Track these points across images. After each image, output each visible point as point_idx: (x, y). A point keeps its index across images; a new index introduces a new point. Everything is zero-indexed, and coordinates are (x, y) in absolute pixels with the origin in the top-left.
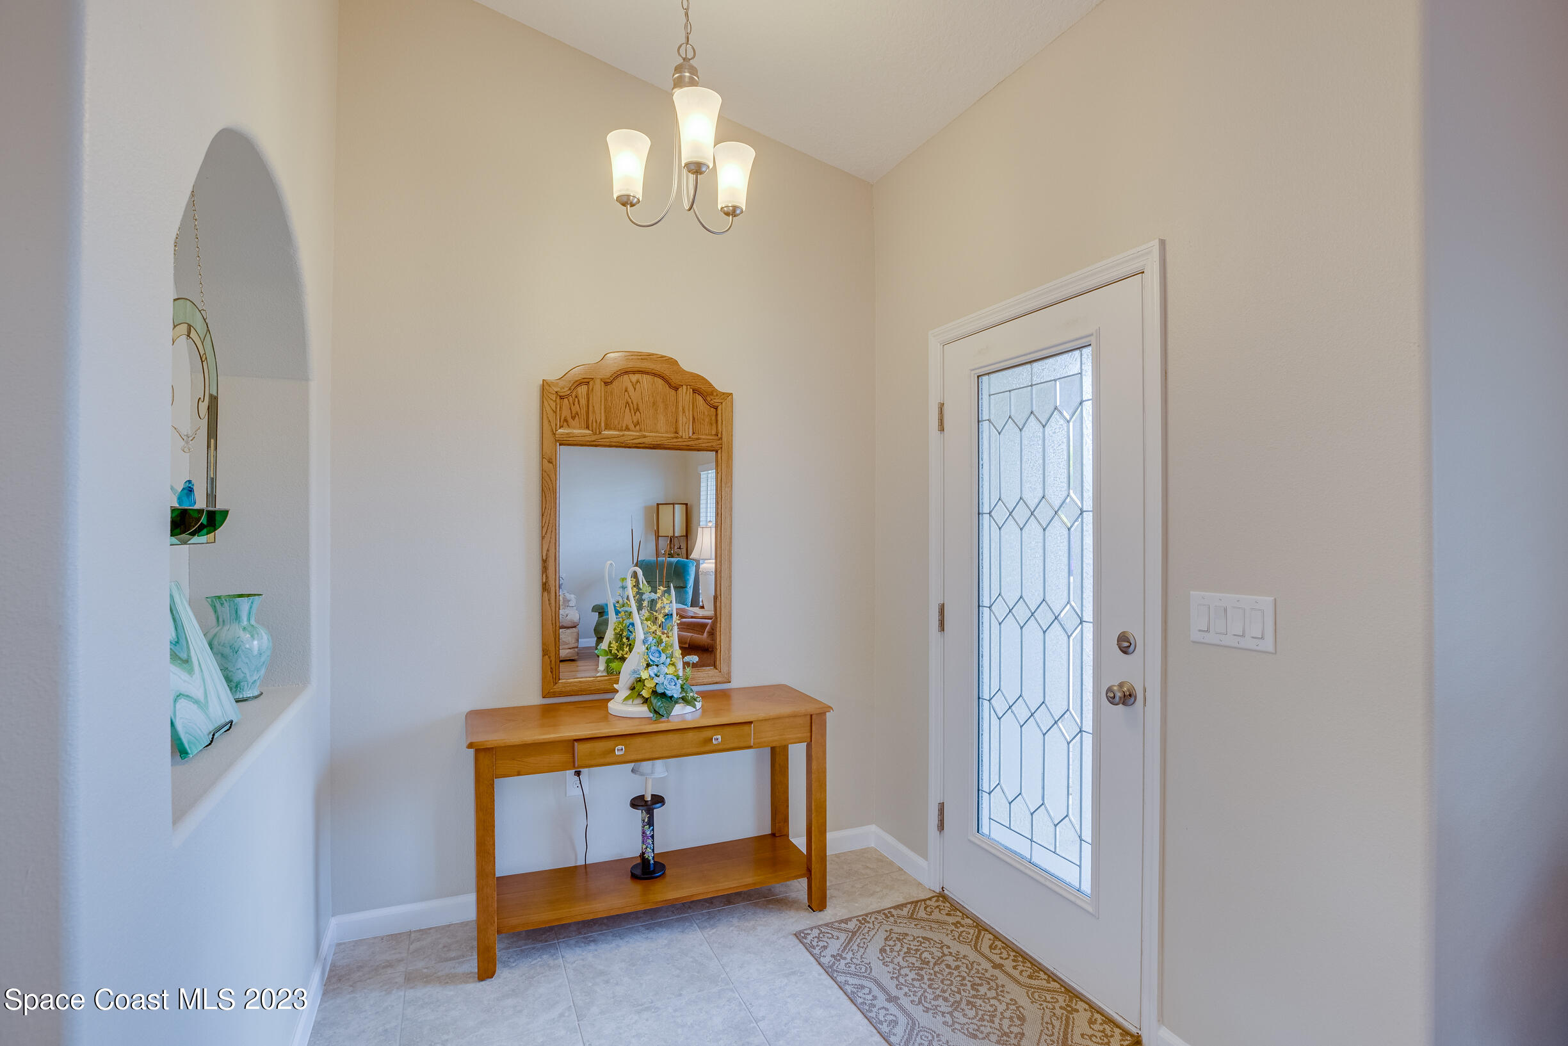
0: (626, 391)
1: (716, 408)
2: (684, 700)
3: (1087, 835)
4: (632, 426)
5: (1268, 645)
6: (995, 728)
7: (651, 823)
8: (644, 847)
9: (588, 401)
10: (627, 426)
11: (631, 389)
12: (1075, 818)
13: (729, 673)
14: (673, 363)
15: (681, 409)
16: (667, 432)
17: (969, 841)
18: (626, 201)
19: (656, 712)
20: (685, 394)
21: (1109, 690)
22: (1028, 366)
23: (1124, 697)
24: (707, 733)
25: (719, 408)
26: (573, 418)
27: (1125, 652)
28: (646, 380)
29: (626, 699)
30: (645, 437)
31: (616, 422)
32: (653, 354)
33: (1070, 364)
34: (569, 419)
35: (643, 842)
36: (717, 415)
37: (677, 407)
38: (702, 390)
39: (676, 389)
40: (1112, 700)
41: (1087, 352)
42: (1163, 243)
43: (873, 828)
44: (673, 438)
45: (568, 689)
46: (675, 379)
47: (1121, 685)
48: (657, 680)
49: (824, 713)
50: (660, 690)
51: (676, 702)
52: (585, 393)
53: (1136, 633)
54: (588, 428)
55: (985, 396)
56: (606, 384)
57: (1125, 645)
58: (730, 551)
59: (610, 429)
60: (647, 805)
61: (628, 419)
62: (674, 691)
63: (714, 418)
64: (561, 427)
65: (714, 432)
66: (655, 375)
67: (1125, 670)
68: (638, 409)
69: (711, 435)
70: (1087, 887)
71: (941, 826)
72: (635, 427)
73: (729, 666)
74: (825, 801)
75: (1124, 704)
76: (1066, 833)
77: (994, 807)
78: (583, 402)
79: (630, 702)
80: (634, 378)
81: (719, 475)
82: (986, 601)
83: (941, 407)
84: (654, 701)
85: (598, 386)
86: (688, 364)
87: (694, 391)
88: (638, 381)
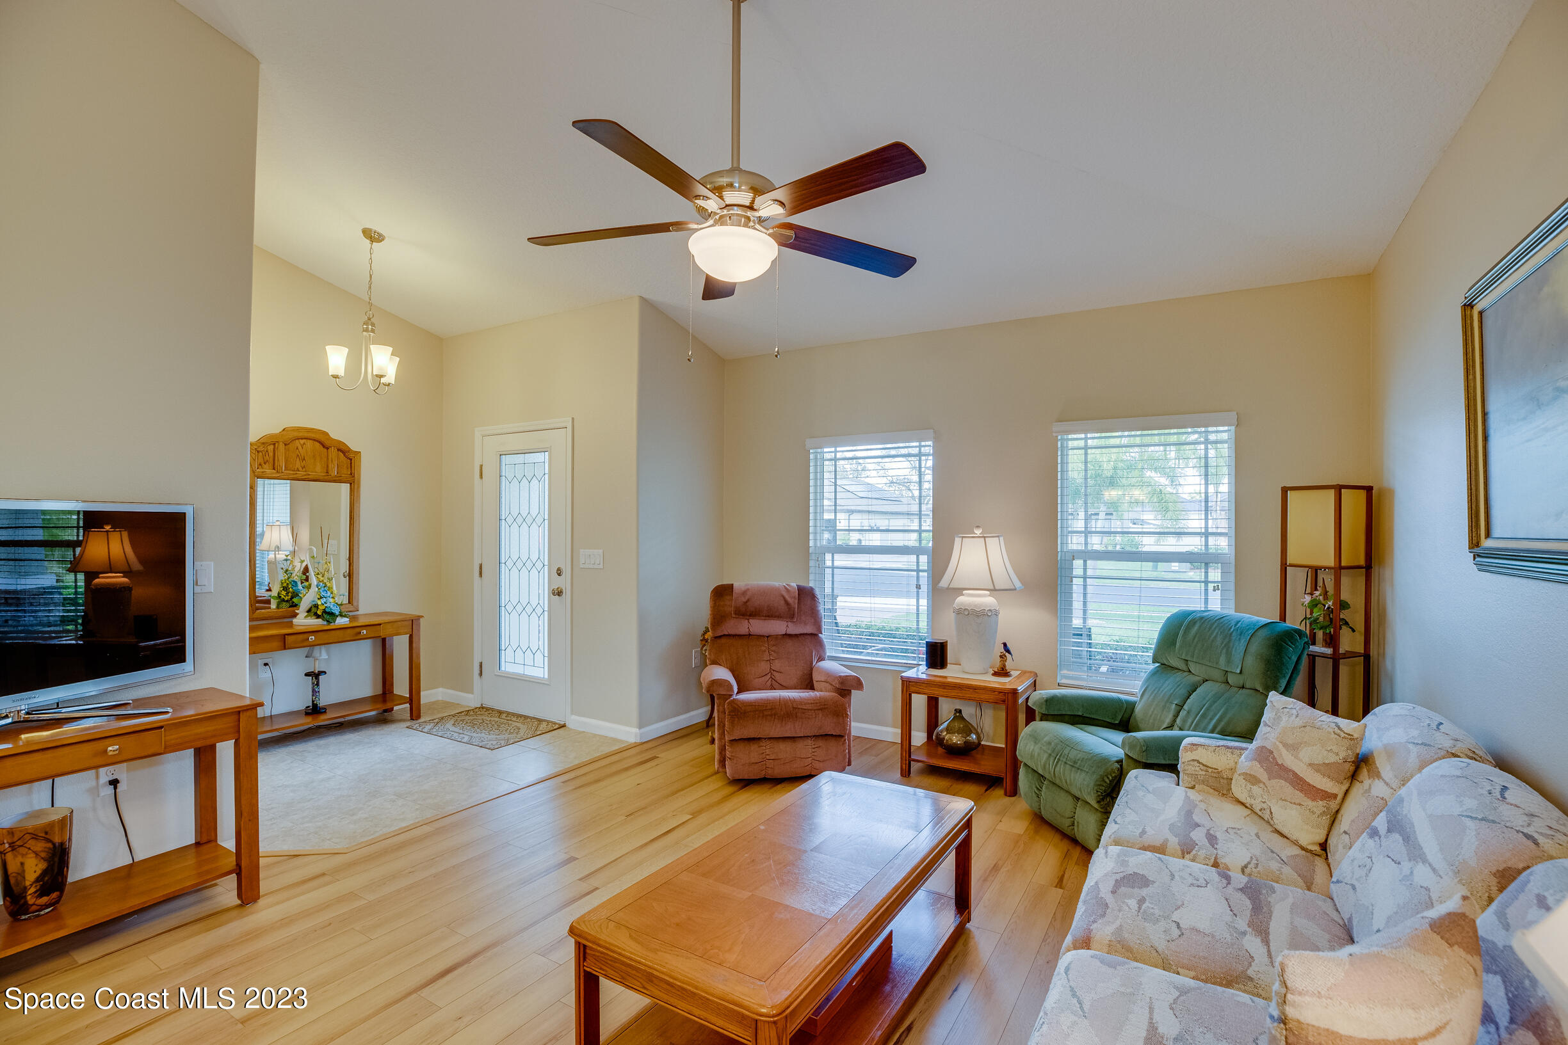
0: (297, 448)
1: (351, 460)
2: (341, 615)
3: (546, 655)
4: (300, 469)
5: (601, 566)
6: (507, 619)
7: (318, 684)
8: (314, 697)
9: (274, 454)
10: (298, 469)
11: (300, 447)
12: (542, 649)
13: (358, 606)
14: (326, 434)
15: (330, 459)
16: (321, 473)
17: (496, 675)
18: (336, 377)
19: (328, 621)
20: (333, 452)
21: (553, 590)
22: (523, 455)
23: (559, 593)
24: (357, 630)
25: (353, 460)
26: (265, 463)
27: (559, 575)
28: (309, 443)
29: (306, 617)
30: (309, 475)
31: (291, 466)
32: (314, 429)
33: (540, 457)
34: (262, 463)
35: (313, 696)
36: (351, 463)
37: (328, 459)
38: (343, 450)
39: (328, 449)
40: (554, 594)
41: (546, 453)
42: (573, 419)
43: (441, 690)
44: (325, 476)
45: (261, 616)
46: (327, 443)
47: (558, 588)
48: (326, 605)
49: (419, 619)
50: (327, 610)
51: (337, 616)
52: (272, 450)
53: (563, 567)
54: (274, 469)
55: (504, 465)
56: (285, 445)
57: (559, 573)
58: (359, 538)
59: (288, 470)
60: (315, 676)
61: (298, 464)
62: (336, 611)
63: (349, 465)
64: (258, 468)
65: (349, 473)
66: (315, 440)
67: (559, 582)
68: (304, 459)
69: (348, 474)
70: (546, 676)
71: (481, 674)
72: (303, 468)
73: (358, 602)
74: (420, 664)
75: (559, 595)
76: (539, 656)
77: (507, 656)
78: (271, 454)
79: (309, 618)
80: (302, 441)
81: (352, 497)
82: (503, 561)
83: (481, 466)
84: (325, 616)
85: (281, 446)
86: (335, 434)
87: (338, 450)
88: (304, 444)
